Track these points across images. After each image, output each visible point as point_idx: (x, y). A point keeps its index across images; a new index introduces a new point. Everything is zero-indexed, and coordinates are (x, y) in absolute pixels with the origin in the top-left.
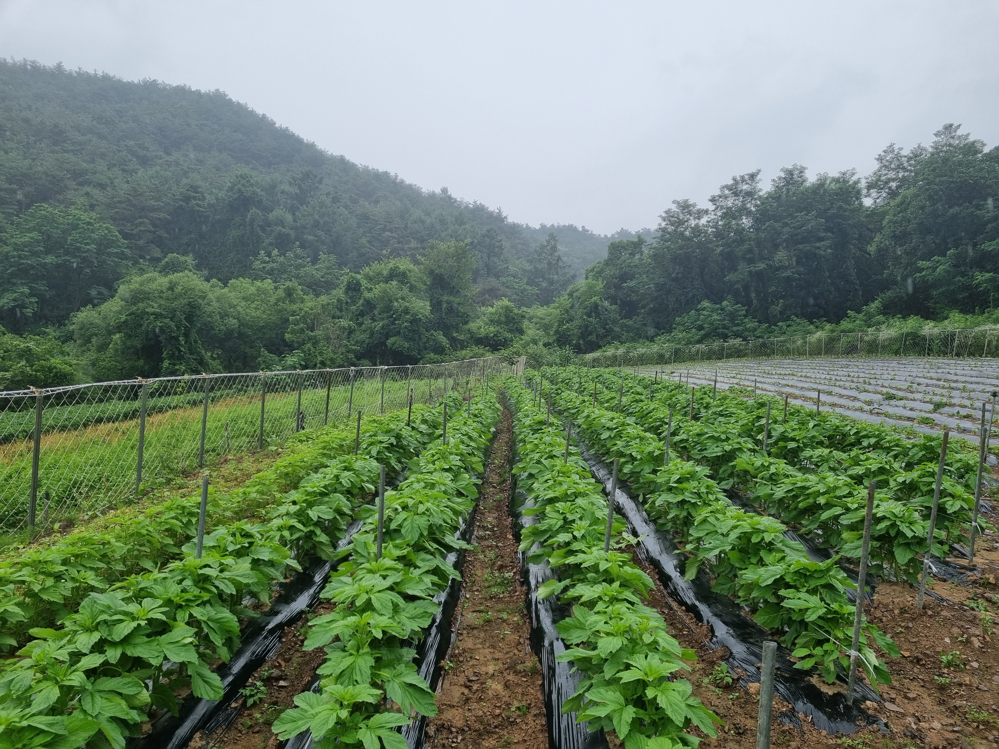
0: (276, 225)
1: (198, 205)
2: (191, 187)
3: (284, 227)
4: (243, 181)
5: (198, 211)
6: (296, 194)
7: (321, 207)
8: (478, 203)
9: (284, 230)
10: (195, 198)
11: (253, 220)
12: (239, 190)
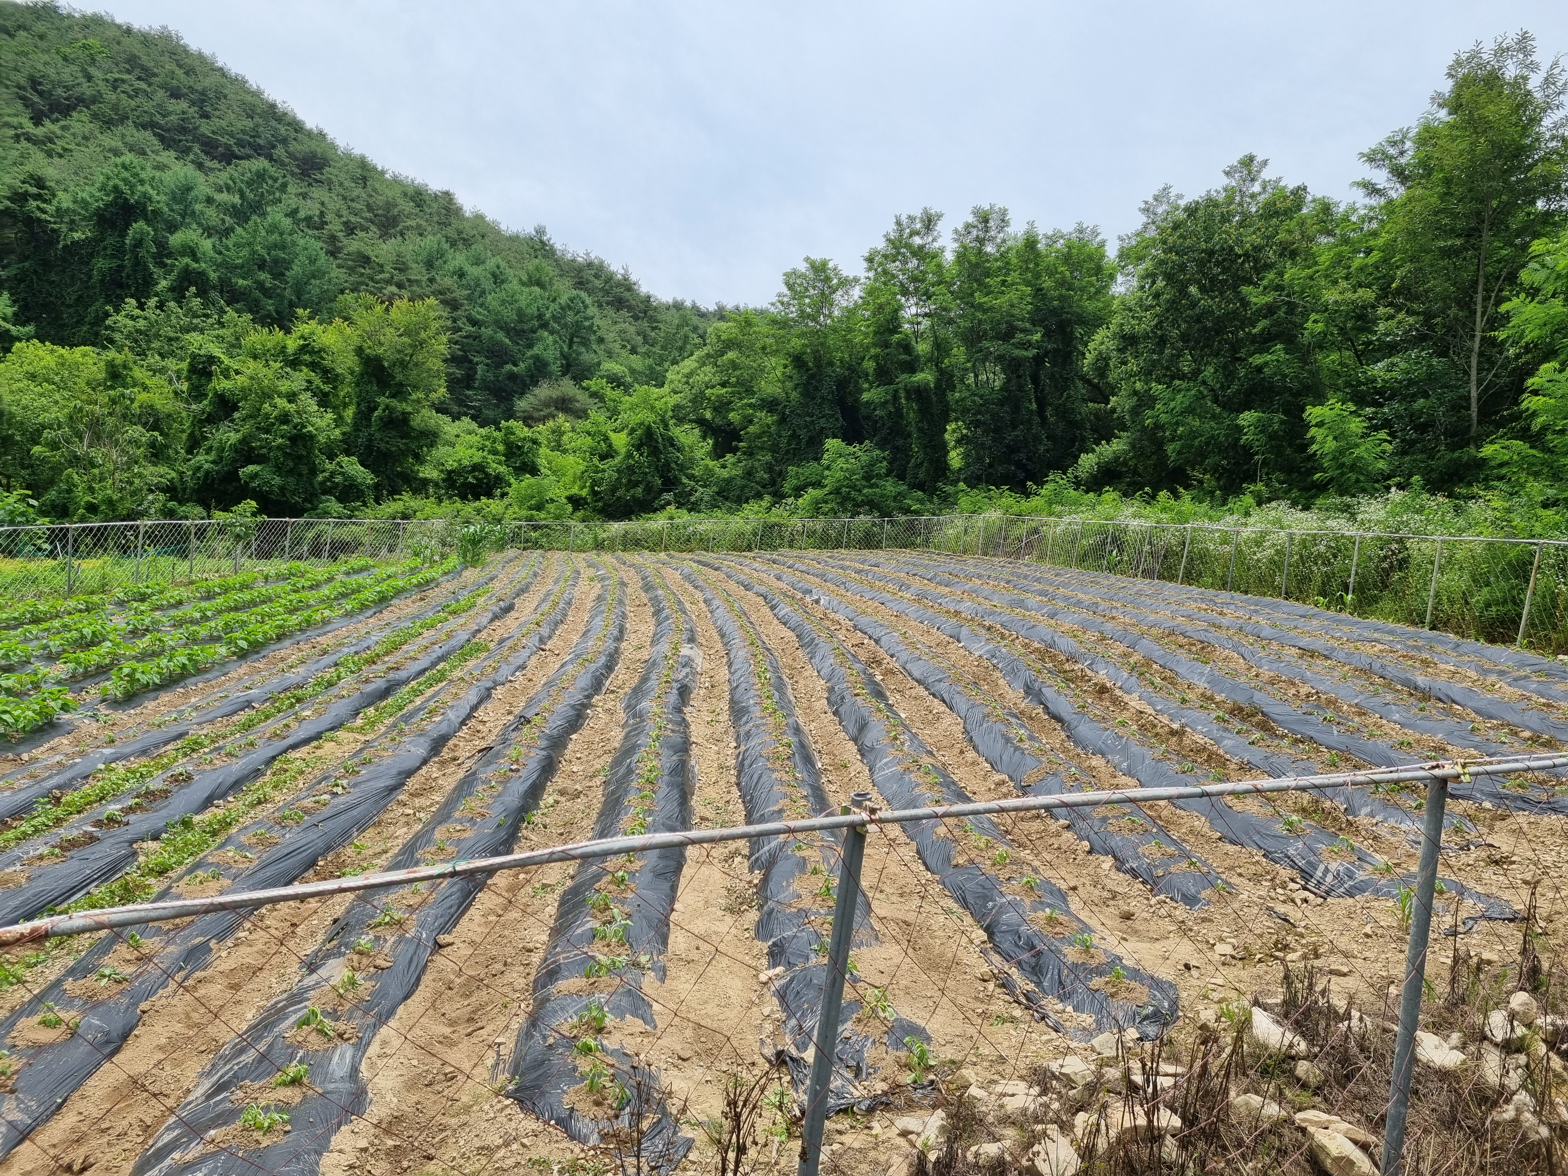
0: (183, 255)
1: (39, 208)
2: (31, 176)
3: (196, 260)
4: (126, 174)
5: (39, 220)
6: (234, 206)
7: (272, 232)
8: (593, 256)
9: (196, 265)
10: (38, 197)
11: (139, 243)
12: (116, 188)
